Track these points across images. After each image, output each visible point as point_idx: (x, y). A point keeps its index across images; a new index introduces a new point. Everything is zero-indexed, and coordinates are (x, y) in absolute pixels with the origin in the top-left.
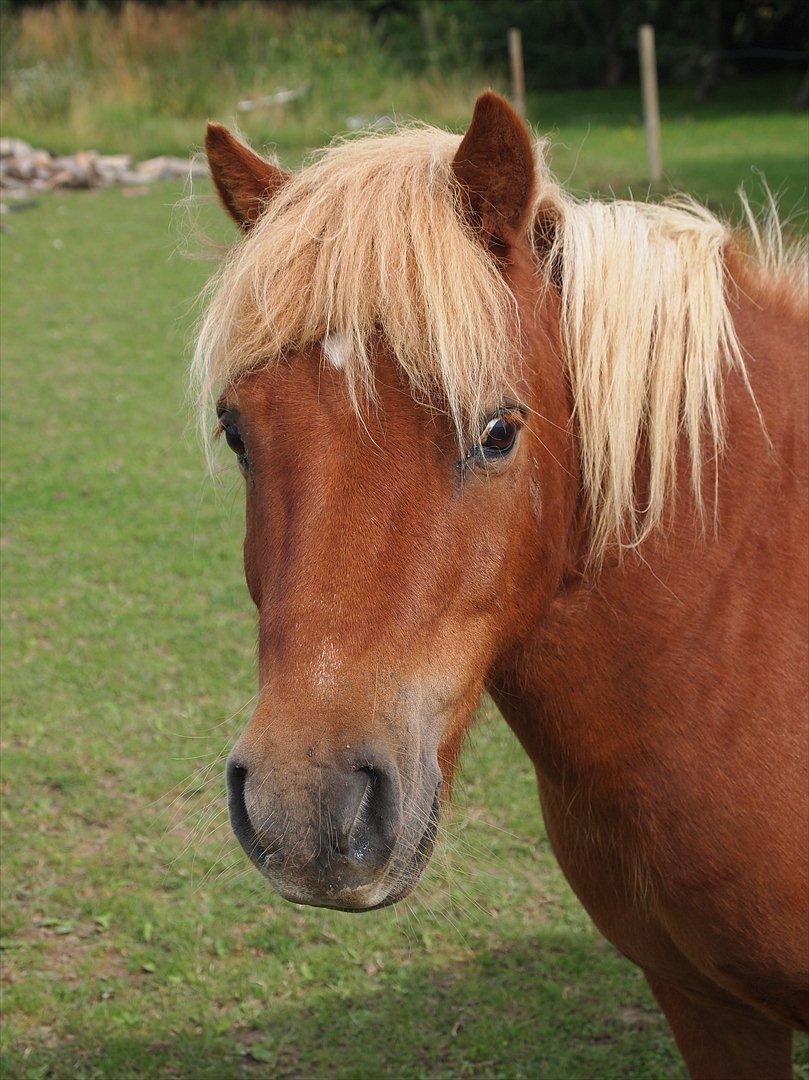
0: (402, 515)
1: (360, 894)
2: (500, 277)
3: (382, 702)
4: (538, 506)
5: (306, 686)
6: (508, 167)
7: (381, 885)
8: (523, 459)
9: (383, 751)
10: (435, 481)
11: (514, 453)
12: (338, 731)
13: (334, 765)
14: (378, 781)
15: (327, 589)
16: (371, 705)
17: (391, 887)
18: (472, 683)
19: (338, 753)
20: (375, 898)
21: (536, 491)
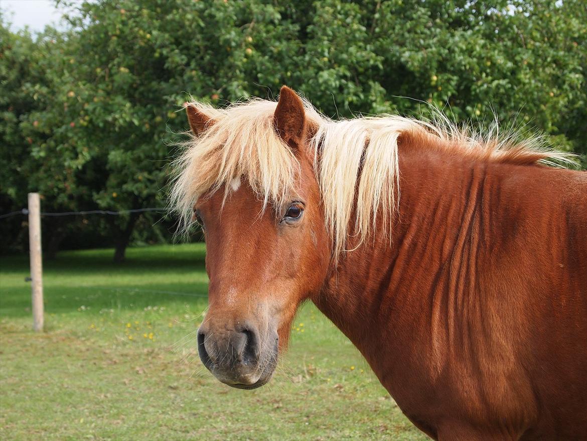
0: (259, 242)
1: (247, 377)
2: (293, 155)
3: (252, 308)
4: (315, 240)
5: (224, 303)
6: (294, 114)
7: (255, 375)
8: (306, 222)
9: (252, 324)
10: (271, 229)
11: (301, 220)
12: (235, 318)
13: (234, 330)
14: (251, 335)
15: (232, 269)
16: (248, 308)
17: (260, 376)
18: (289, 303)
19: (235, 326)
20: (254, 380)
21: (314, 235)
